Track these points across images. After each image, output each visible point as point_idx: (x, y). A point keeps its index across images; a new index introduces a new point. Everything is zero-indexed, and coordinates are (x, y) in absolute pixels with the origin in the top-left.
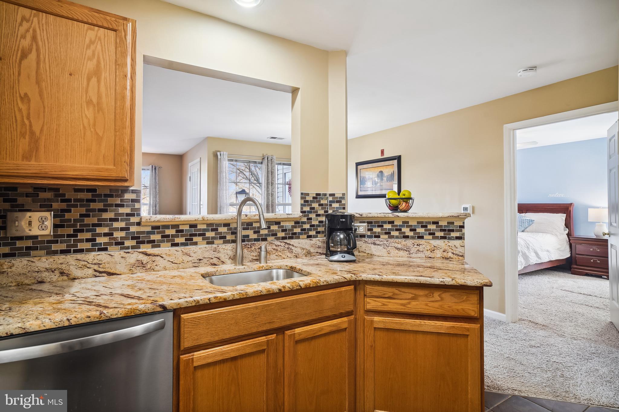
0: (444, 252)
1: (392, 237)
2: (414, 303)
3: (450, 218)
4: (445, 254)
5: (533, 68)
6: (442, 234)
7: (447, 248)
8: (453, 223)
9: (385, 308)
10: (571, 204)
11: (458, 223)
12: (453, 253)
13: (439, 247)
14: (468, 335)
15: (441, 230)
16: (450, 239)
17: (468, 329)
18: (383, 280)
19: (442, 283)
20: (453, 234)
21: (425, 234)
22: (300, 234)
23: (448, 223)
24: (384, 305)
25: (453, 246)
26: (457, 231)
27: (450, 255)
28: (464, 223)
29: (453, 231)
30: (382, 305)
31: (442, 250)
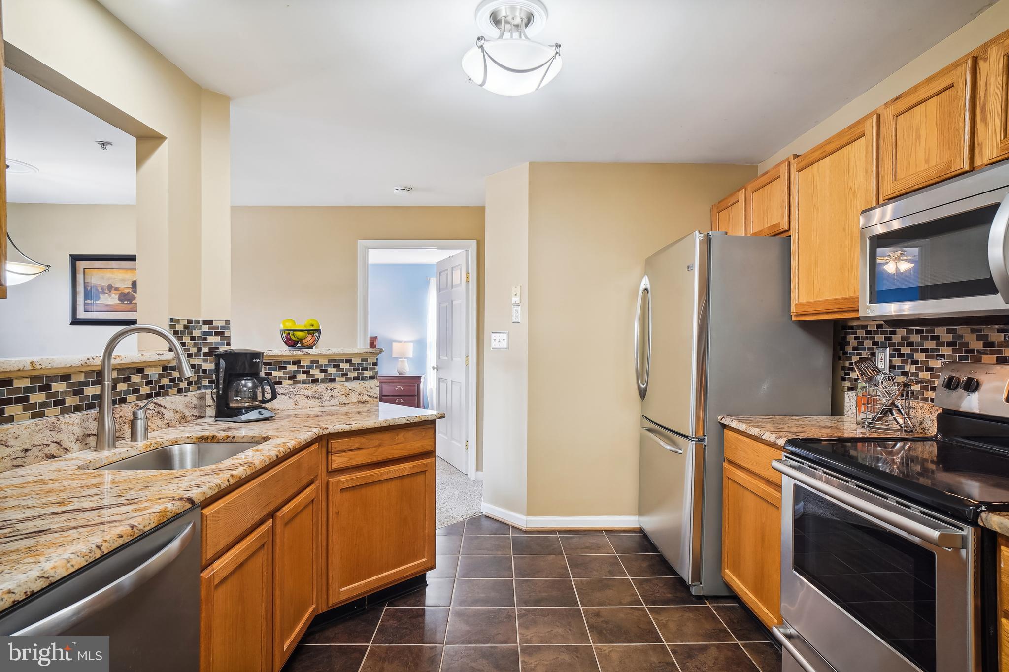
0: (359, 395)
1: (299, 382)
2: (381, 449)
3: (364, 355)
4: (360, 397)
5: (409, 189)
6: (355, 374)
7: (362, 390)
8: (366, 360)
9: (353, 463)
10: (376, 337)
11: (371, 360)
12: (368, 396)
13: (355, 389)
14: (425, 471)
15: (355, 370)
16: (363, 379)
17: (426, 465)
18: (353, 429)
19: (408, 422)
20: (368, 373)
21: (338, 376)
22: (169, 387)
23: (362, 360)
24: (351, 459)
25: (369, 387)
26: (371, 369)
27: (366, 397)
28: (377, 359)
29: (366, 369)
30: (349, 460)
31: (357, 393)
